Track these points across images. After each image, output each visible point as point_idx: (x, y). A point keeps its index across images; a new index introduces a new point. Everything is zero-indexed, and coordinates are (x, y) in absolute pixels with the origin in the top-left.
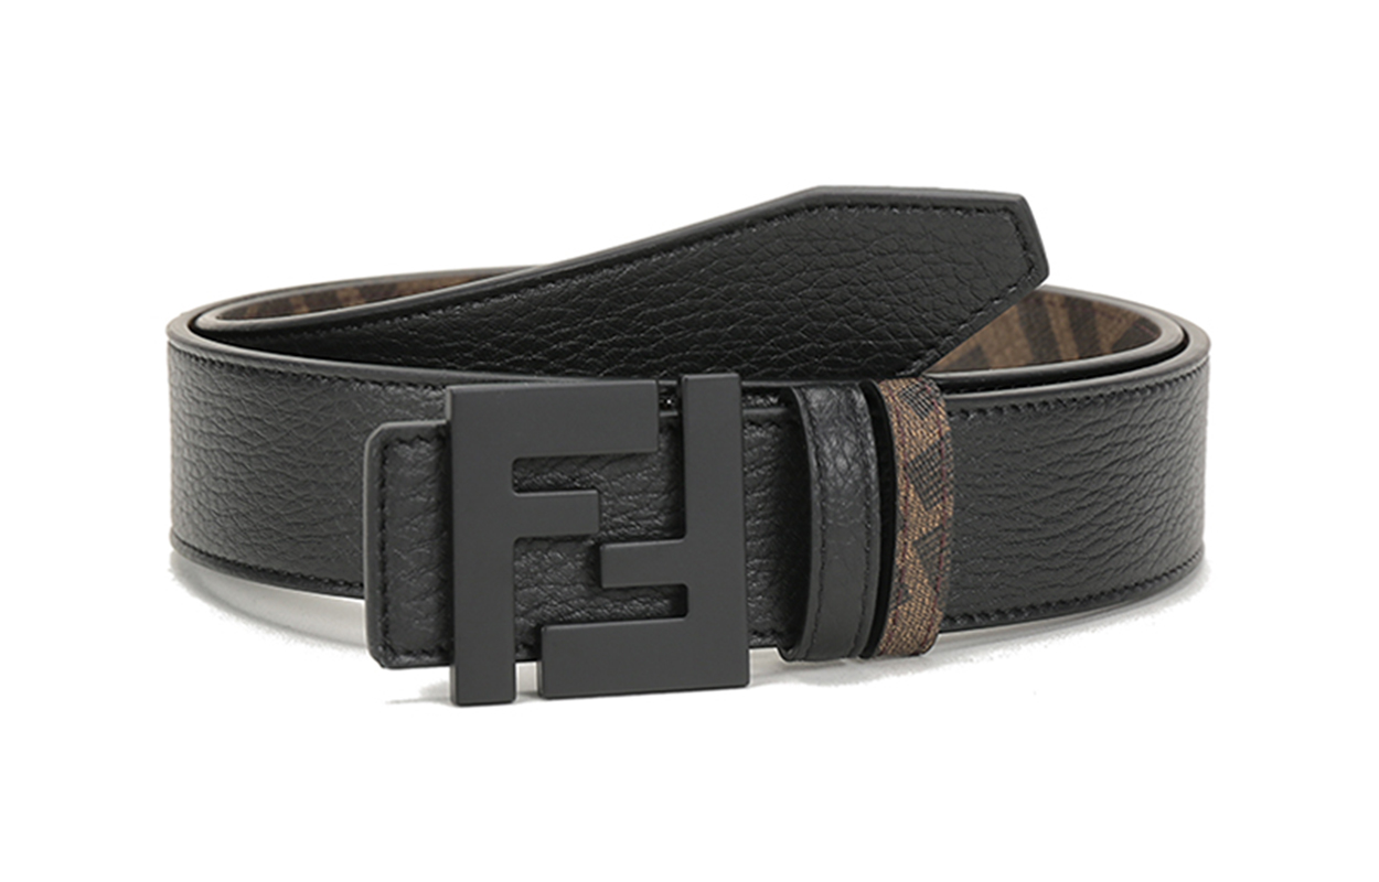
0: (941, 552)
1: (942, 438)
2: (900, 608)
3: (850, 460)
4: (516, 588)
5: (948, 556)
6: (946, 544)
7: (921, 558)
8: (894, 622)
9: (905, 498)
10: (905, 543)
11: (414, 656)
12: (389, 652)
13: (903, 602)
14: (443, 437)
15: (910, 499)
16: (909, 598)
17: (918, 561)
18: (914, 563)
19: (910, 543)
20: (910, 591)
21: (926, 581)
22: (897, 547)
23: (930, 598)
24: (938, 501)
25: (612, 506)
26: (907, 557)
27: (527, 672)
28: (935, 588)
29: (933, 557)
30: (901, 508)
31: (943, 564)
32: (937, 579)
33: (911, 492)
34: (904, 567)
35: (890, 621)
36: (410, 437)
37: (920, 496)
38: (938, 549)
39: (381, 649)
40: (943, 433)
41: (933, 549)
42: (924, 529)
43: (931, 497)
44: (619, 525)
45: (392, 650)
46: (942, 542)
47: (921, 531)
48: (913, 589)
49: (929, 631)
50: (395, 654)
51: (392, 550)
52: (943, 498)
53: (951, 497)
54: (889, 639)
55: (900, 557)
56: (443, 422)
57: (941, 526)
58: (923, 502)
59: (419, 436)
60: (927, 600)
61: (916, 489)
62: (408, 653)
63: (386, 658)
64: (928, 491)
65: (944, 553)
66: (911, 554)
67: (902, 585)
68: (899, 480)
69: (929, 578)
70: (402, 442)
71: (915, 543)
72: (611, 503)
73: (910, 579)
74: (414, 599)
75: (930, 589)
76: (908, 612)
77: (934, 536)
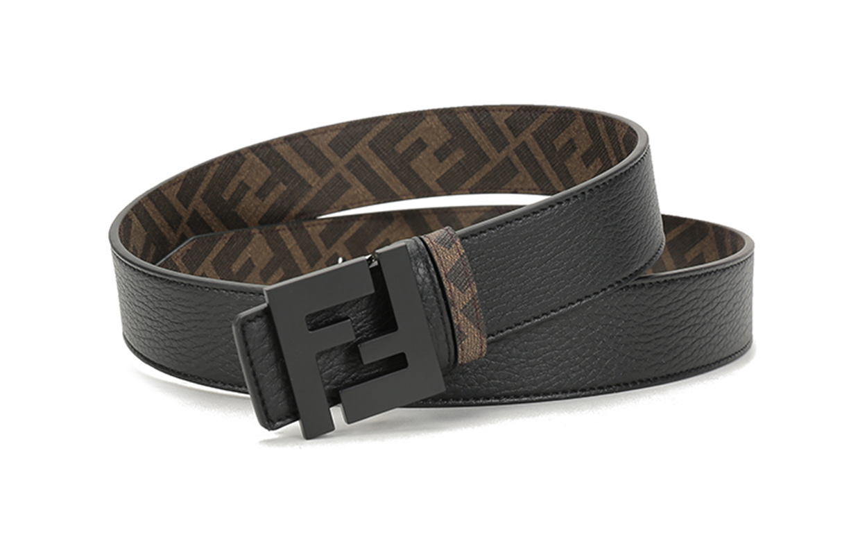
0: (476, 310)
1: (462, 256)
2: (463, 342)
3: (423, 277)
4: (321, 373)
5: (480, 312)
6: (477, 306)
7: (467, 316)
8: (462, 350)
9: (450, 290)
10: (457, 312)
11: (283, 420)
12: (271, 423)
13: (464, 340)
14: (267, 312)
15: (453, 290)
16: (467, 337)
17: (465, 318)
18: (464, 320)
19: (459, 312)
20: (466, 334)
21: (472, 327)
22: (453, 315)
23: (477, 334)
24: (468, 287)
25: (355, 319)
26: (459, 318)
28: (479, 328)
29: (473, 314)
30: (449, 296)
31: (479, 316)
32: (478, 324)
33: (453, 288)
34: (459, 324)
35: (460, 349)
36: (253, 317)
37: (458, 287)
38: (474, 310)
39: (266, 423)
40: (462, 254)
41: (472, 310)
42: (464, 303)
43: (464, 286)
44: (361, 327)
45: (272, 421)
46: (475, 306)
47: (463, 304)
48: (467, 331)
49: (481, 347)
50: (274, 423)
51: (259, 375)
52: (470, 285)
53: (474, 283)
54: (463, 357)
55: (456, 319)
56: (265, 305)
57: (473, 299)
58: (460, 290)
59: (257, 316)
60: (476, 335)
61: (454, 284)
62: (279, 420)
63: (270, 426)
64: (461, 284)
65: (478, 311)
66: (461, 316)
67: (461, 332)
68: (444, 283)
69: (474, 324)
70: (250, 321)
71: (461, 311)
72: (355, 318)
73: (464, 328)
74: (276, 394)
75: (476, 329)
76: (468, 343)
77: (470, 305)
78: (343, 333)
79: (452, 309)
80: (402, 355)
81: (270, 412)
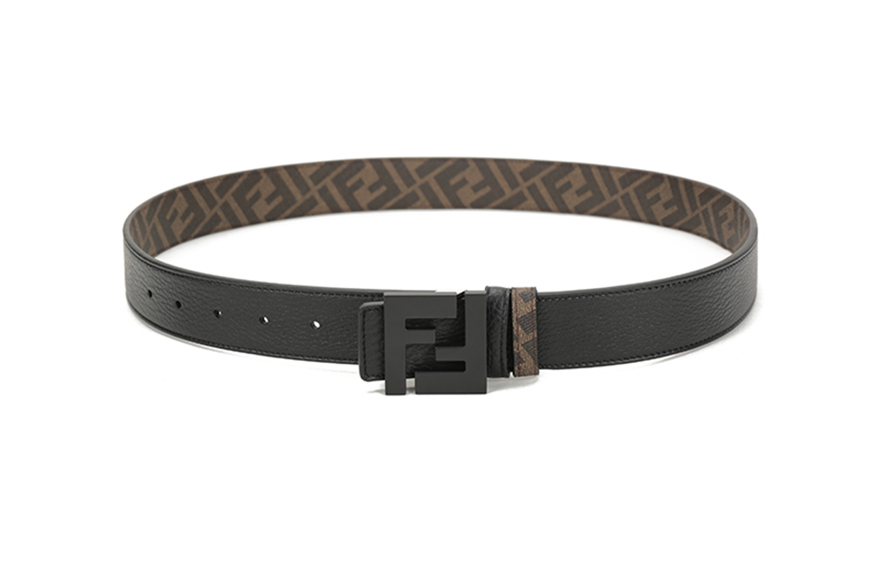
0: (534, 347)
1: (533, 311)
6: (535, 345)
8: (519, 369)
9: (517, 330)
10: (518, 345)
12: (366, 376)
15: (519, 331)
23: (533, 362)
26: (519, 349)
27: (410, 382)
28: (534, 359)
30: (515, 333)
31: (535, 350)
33: (519, 328)
34: (518, 353)
36: (373, 308)
40: (533, 309)
47: (525, 341)
50: (368, 376)
55: (516, 349)
57: (533, 340)
58: (525, 332)
60: (531, 363)
61: (521, 327)
62: (371, 377)
63: (365, 379)
66: (521, 348)
67: (519, 358)
68: (513, 324)
70: (370, 310)
71: (522, 345)
73: (522, 356)
74: (374, 360)
75: (531, 359)
76: (525, 366)
77: (531, 342)
78: (429, 337)
79: (515, 343)
80: (463, 363)
81: (367, 370)
